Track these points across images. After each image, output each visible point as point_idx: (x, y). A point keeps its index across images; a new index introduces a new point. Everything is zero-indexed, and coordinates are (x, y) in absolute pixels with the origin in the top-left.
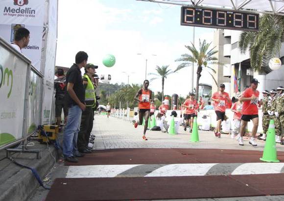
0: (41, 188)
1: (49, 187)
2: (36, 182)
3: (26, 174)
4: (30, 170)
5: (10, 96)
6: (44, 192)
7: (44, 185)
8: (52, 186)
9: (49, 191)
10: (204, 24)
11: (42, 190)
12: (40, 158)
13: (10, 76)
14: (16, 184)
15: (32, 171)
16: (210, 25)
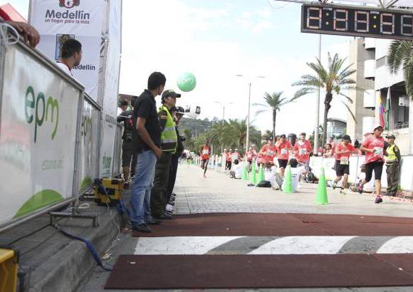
0: (99, 268)
1: (111, 267)
2: (93, 261)
3: (78, 249)
4: (84, 243)
5: (55, 137)
6: (103, 274)
7: (103, 264)
8: (114, 266)
9: (110, 272)
10: (335, 30)
11: (101, 272)
12: (98, 226)
13: (55, 108)
14: (63, 263)
15: (87, 244)
16: (345, 31)
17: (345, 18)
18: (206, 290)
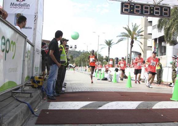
0: (33, 115)
2: (30, 112)
3: (24, 107)
4: (26, 104)
5: (14, 58)
6: (35, 118)
7: (35, 114)
8: (39, 114)
9: (37, 117)
10: (135, 13)
11: (33, 117)
12: (33, 97)
13: (14, 45)
14: (17, 113)
15: (28, 105)
16: (140, 14)
17: (139, 8)
18: (79, 125)
